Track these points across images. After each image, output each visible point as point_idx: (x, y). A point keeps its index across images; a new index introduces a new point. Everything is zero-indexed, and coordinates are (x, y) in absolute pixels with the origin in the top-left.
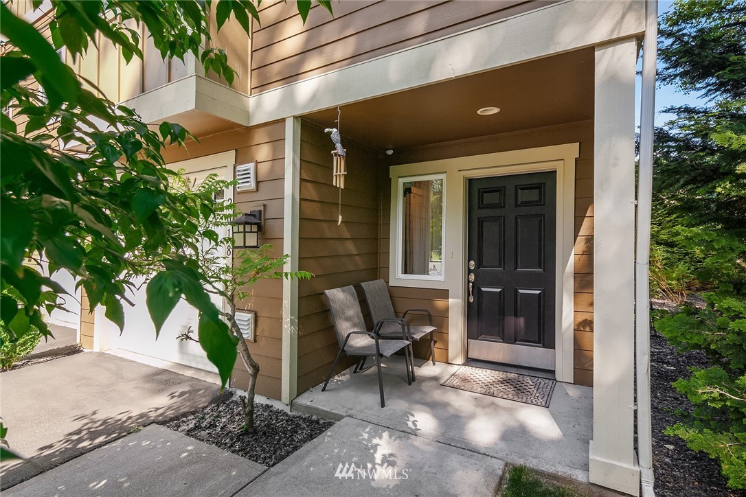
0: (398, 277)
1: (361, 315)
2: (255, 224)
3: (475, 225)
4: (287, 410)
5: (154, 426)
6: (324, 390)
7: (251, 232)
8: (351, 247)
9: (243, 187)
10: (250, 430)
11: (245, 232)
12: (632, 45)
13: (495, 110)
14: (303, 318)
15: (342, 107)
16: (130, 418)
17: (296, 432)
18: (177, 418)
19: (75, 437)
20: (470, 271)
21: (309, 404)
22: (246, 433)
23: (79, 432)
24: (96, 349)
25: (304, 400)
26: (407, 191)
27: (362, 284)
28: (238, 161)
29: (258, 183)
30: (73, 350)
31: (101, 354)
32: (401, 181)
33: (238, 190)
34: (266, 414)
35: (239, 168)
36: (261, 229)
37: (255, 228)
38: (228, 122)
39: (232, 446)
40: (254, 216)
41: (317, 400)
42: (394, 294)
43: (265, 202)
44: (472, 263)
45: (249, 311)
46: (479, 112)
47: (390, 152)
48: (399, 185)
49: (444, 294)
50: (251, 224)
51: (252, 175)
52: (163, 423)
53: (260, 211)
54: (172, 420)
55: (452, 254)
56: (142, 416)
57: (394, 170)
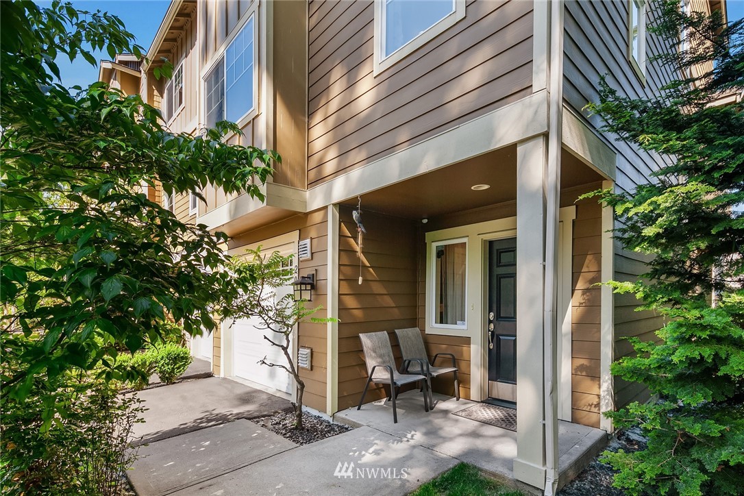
0: (433, 326)
1: (392, 355)
2: (309, 284)
3: (495, 281)
4: (331, 420)
5: (244, 419)
6: (359, 409)
7: (306, 290)
8: (389, 301)
9: (304, 257)
10: (300, 427)
11: (301, 290)
12: (541, 141)
13: (486, 187)
14: (342, 354)
15: (361, 196)
16: (231, 414)
17: (329, 433)
18: (258, 417)
19: (199, 421)
20: (490, 322)
21: (344, 416)
22: (296, 428)
23: (202, 418)
24: (222, 375)
25: (342, 414)
26: (441, 253)
27: (396, 331)
28: (300, 239)
29: (312, 254)
30: (209, 375)
31: (224, 379)
32: (434, 245)
33: (301, 259)
34: (315, 421)
35: (301, 243)
36: (313, 287)
37: (309, 287)
38: (291, 211)
39: (285, 434)
40: (310, 278)
41: (351, 415)
42: (427, 341)
43: (316, 268)
44: (492, 314)
45: (308, 348)
46: (472, 188)
47: (425, 221)
48: (432, 249)
49: (467, 341)
50: (306, 284)
51: (309, 248)
52: (249, 419)
53: (313, 275)
54: (255, 418)
55: (473, 307)
56: (238, 414)
57: (429, 236)
